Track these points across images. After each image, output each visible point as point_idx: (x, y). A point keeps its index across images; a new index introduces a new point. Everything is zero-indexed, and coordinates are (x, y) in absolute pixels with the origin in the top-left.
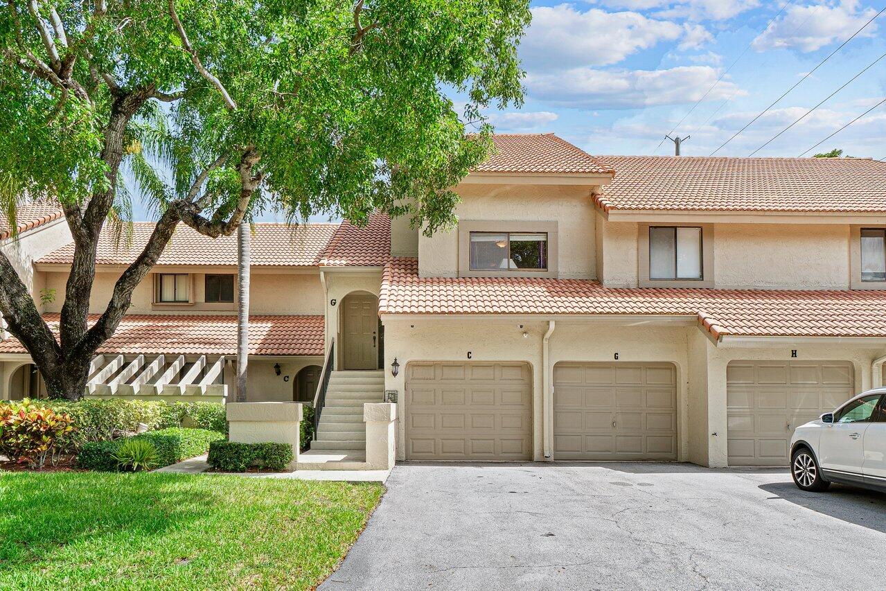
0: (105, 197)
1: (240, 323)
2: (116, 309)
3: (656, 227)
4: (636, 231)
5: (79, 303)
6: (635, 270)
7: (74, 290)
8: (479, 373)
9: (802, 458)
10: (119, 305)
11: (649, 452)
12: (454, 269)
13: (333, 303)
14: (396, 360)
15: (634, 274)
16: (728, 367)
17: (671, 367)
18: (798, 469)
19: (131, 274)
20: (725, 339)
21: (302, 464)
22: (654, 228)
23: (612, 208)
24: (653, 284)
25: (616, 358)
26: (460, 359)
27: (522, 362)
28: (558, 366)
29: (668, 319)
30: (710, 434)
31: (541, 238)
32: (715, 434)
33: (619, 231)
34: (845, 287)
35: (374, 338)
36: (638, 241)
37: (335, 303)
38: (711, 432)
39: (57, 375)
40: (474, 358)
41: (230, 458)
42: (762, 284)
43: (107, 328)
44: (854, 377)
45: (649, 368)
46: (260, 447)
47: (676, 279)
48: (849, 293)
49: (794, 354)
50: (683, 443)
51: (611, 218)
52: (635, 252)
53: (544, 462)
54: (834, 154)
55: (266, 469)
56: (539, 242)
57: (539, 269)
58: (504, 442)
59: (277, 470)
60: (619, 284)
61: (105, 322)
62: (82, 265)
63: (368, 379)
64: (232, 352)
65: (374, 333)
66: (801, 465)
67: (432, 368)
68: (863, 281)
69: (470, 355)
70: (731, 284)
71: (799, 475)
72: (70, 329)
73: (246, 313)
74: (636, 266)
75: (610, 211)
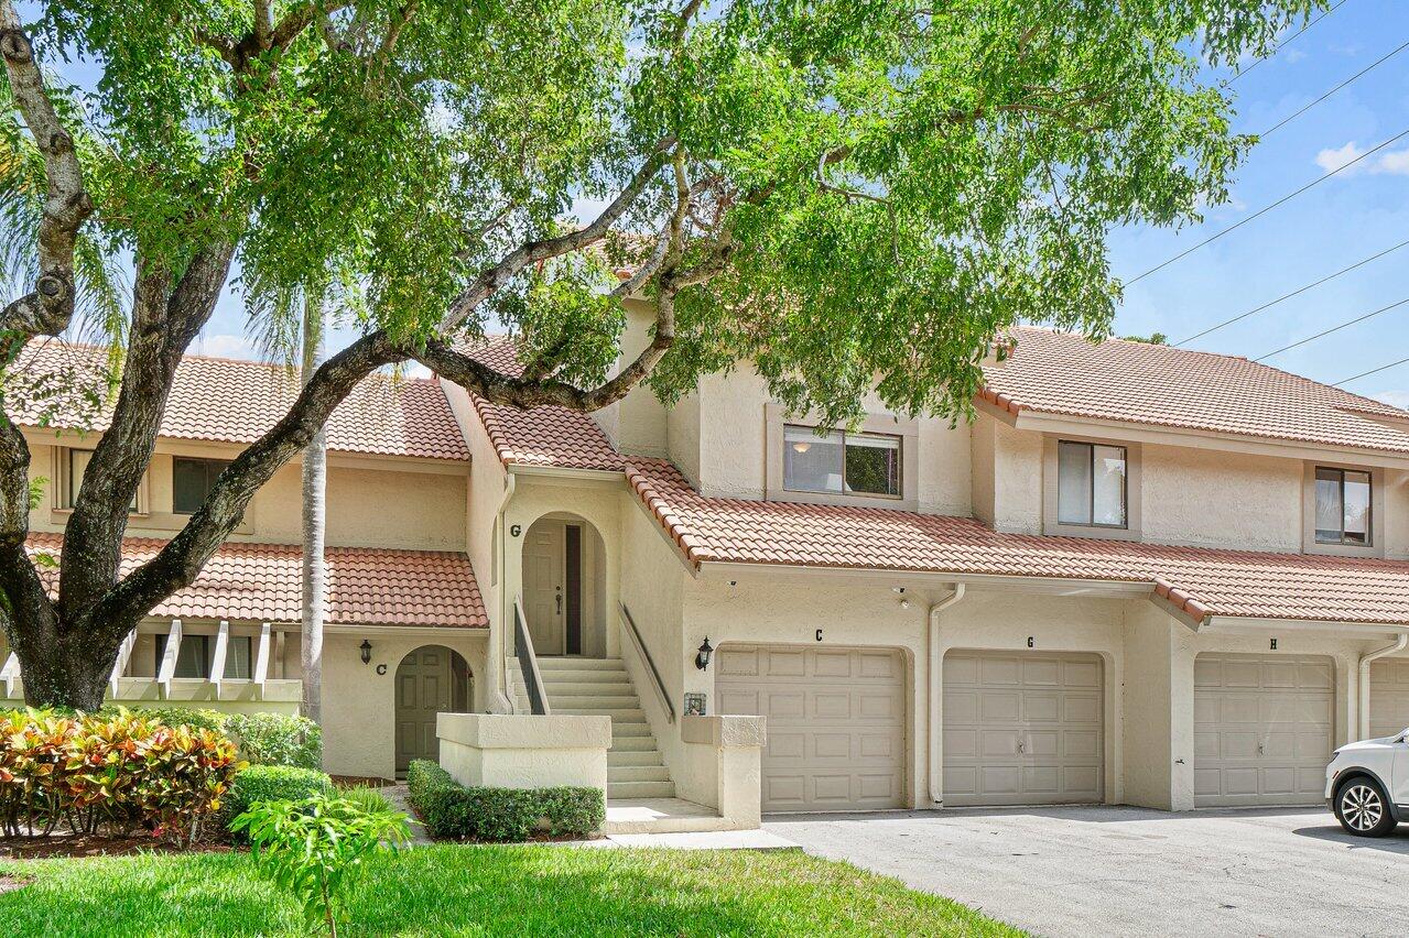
0: (206, 301)
1: (310, 559)
2: (216, 527)
3: (1066, 442)
4: (1041, 445)
5: (115, 510)
6: (1038, 507)
7: (109, 483)
8: (827, 665)
9: (1358, 791)
10: (224, 520)
11: (1068, 790)
12: (759, 486)
13: (515, 531)
14: (706, 640)
15: (1037, 513)
16: (1196, 662)
17: (1097, 661)
18: (1348, 806)
19: (261, 460)
20: (1214, 620)
21: (616, 824)
22: (1065, 442)
23: (1025, 408)
24: (1062, 531)
25: (1030, 645)
26: (805, 642)
27: (888, 647)
28: (951, 655)
29: (1117, 586)
30: (1173, 762)
31: (891, 444)
32: (1181, 762)
33: (1018, 446)
34: (1295, 548)
35: (559, 598)
36: (1043, 462)
37: (518, 533)
38: (1174, 758)
39: (61, 657)
40: (827, 640)
41: (498, 817)
42: (1199, 539)
43: (189, 565)
44: (1335, 679)
45: (1069, 662)
46: (547, 796)
47: (1092, 524)
48: (1302, 558)
49: (1274, 644)
50: (1117, 776)
51: (1021, 424)
52: (1039, 479)
53: (930, 811)
54: (1157, 339)
55: (565, 835)
56: (884, 450)
57: (887, 496)
58: (866, 779)
59: (581, 836)
60: (1018, 527)
61: (184, 552)
62: (140, 433)
63: (587, 673)
64: (292, 615)
65: (558, 588)
66: (1355, 801)
67: (754, 656)
68: (1317, 542)
69: (820, 635)
70: (1164, 538)
71: (1350, 816)
72: (89, 563)
73: (320, 544)
74: (1038, 498)
75: (1021, 413)
